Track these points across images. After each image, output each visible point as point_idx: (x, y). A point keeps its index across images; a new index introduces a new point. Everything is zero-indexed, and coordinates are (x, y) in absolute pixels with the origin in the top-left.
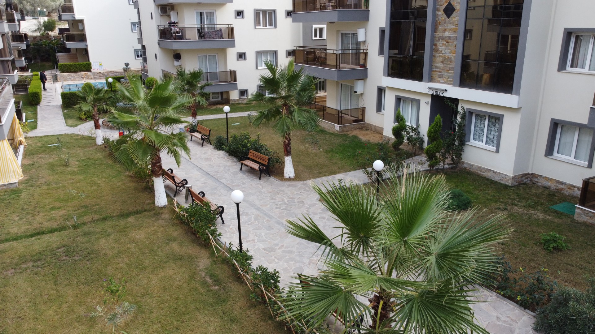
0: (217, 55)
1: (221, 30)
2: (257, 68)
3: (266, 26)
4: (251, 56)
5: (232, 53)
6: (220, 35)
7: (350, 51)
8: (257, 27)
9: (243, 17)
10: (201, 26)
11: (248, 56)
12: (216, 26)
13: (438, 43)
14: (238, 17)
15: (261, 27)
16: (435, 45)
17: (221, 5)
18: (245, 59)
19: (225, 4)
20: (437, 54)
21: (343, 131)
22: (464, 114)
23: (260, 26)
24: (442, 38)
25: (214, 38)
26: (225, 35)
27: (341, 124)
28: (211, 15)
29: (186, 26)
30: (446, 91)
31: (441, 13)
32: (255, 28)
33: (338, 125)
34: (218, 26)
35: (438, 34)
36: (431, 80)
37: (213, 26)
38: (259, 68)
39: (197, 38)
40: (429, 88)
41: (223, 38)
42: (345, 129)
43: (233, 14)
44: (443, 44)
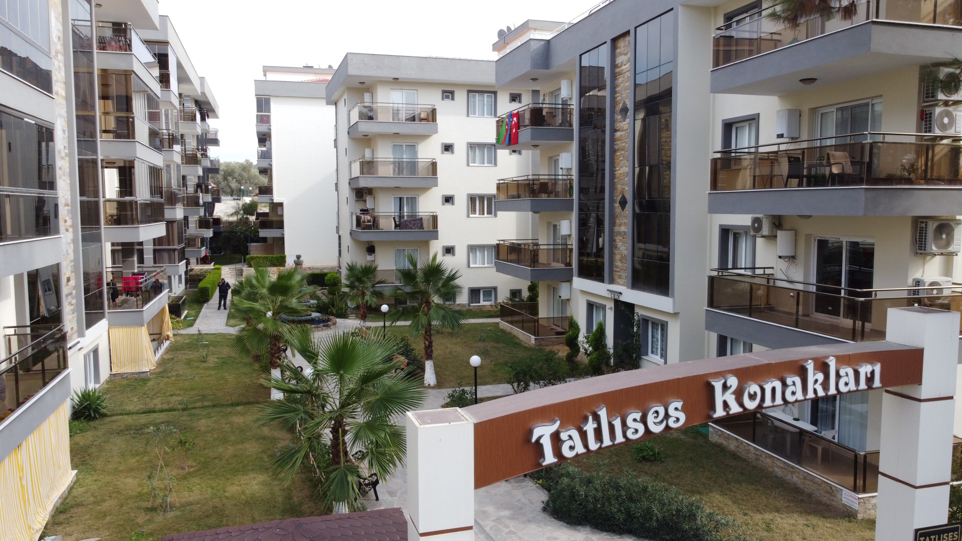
0: (418, 249)
1: (421, 219)
2: (469, 266)
3: (483, 214)
4: (461, 252)
5: (436, 247)
6: (419, 225)
7: (560, 247)
8: (471, 216)
9: (453, 204)
10: (400, 213)
11: (457, 251)
12: (417, 214)
13: (616, 238)
14: (447, 204)
15: (477, 215)
16: (614, 241)
17: (425, 189)
18: (453, 254)
19: (431, 188)
20: (616, 252)
21: (540, 345)
22: (639, 321)
23: (475, 214)
24: (619, 233)
25: (412, 229)
26: (427, 225)
27: (538, 336)
28: (413, 201)
29: (380, 214)
30: (621, 293)
31: (617, 205)
32: (468, 216)
33: (534, 337)
34: (420, 214)
35: (617, 229)
36: (612, 281)
37: (413, 214)
38: (471, 266)
39: (393, 228)
40: (608, 290)
41: (423, 229)
42: (543, 343)
43: (440, 200)
44: (620, 239)
